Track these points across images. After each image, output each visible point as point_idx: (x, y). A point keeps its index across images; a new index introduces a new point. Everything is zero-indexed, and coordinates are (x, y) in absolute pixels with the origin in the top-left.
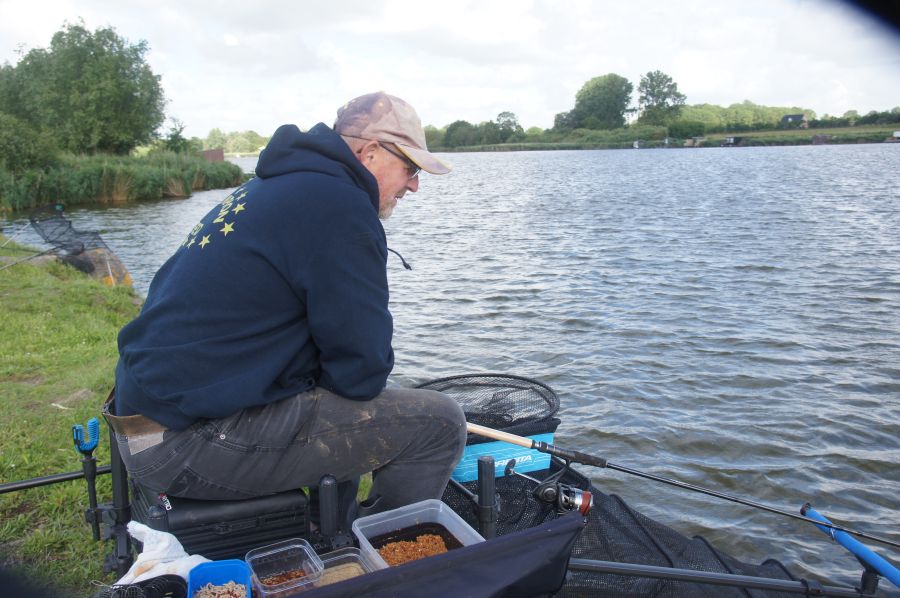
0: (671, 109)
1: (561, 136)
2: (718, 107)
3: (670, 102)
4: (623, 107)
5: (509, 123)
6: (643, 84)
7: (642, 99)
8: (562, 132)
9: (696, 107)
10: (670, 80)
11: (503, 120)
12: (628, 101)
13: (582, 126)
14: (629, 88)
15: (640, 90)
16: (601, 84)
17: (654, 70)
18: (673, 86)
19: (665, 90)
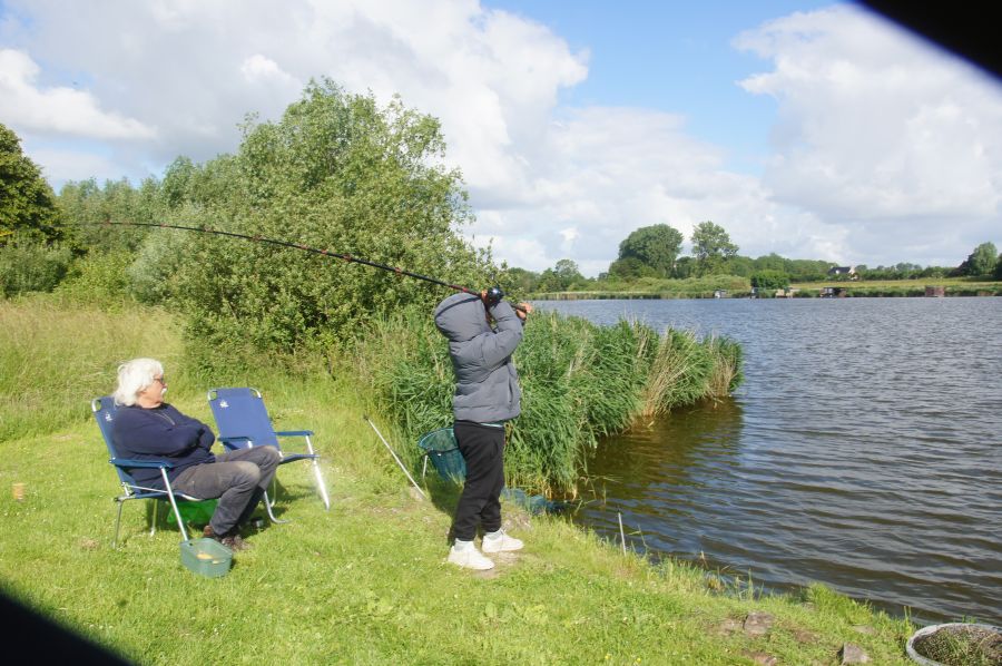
3: (723, 252)
5: (568, 272)
6: (697, 236)
7: (695, 250)
10: (722, 231)
11: (562, 268)
12: (677, 251)
14: (679, 238)
15: (692, 240)
16: (652, 233)
17: (706, 221)
18: (725, 237)
19: (717, 241)
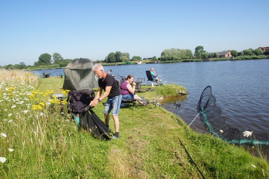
0: (60, 60)
1: (36, 67)
2: (71, 60)
3: (60, 59)
4: (50, 60)
5: (23, 65)
7: (54, 59)
8: (36, 66)
9: (66, 60)
10: (59, 54)
11: (21, 64)
12: (51, 59)
13: (41, 65)
14: (51, 56)
15: (53, 57)
16: (44, 55)
17: (55, 53)
18: (60, 56)
19: (58, 57)
